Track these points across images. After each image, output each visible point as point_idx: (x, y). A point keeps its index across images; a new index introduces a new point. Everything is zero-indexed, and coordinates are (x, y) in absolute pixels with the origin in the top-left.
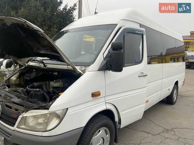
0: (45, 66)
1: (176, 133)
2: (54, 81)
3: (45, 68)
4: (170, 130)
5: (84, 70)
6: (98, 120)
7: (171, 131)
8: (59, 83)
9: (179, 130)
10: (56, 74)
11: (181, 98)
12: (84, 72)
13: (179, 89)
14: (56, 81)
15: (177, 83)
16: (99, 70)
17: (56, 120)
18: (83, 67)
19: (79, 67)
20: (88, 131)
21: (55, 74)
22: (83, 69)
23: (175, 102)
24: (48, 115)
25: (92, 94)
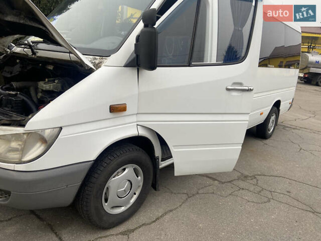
0: (34, 53)
1: (259, 182)
2: (45, 80)
3: (34, 56)
4: (250, 177)
5: (99, 63)
6: (122, 152)
7: (252, 179)
8: (52, 84)
9: (265, 177)
10: (51, 68)
11: (283, 130)
12: (98, 66)
13: (280, 114)
14: (49, 81)
15: (277, 104)
16: (126, 66)
17: (40, 146)
18: (97, 57)
19: (91, 57)
20: (102, 168)
21: (49, 68)
22: (97, 62)
23: (270, 136)
24: (25, 136)
25: (110, 106)
